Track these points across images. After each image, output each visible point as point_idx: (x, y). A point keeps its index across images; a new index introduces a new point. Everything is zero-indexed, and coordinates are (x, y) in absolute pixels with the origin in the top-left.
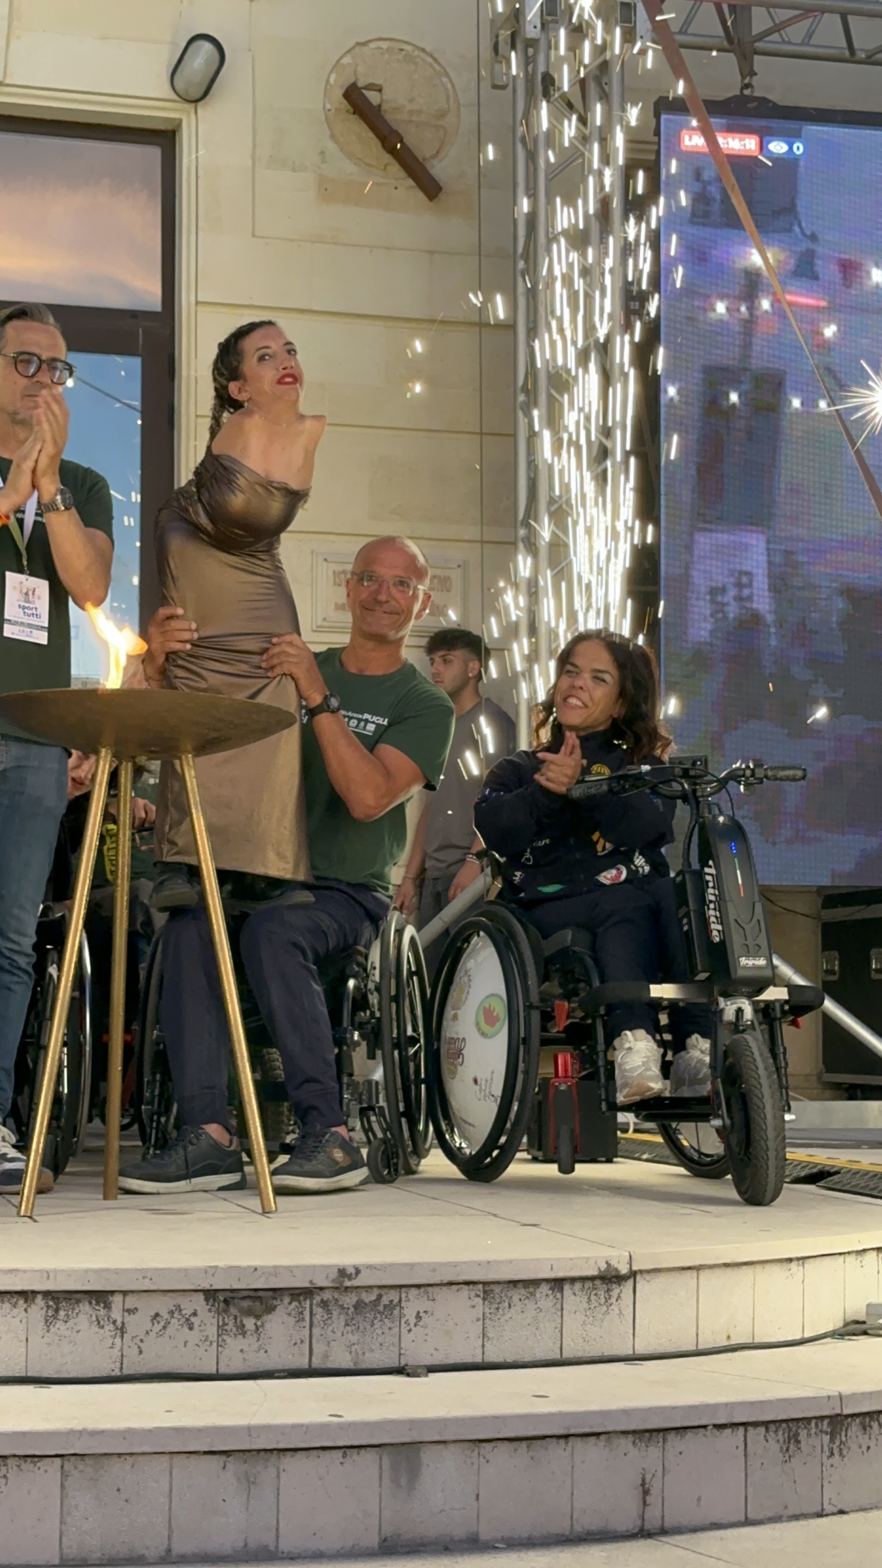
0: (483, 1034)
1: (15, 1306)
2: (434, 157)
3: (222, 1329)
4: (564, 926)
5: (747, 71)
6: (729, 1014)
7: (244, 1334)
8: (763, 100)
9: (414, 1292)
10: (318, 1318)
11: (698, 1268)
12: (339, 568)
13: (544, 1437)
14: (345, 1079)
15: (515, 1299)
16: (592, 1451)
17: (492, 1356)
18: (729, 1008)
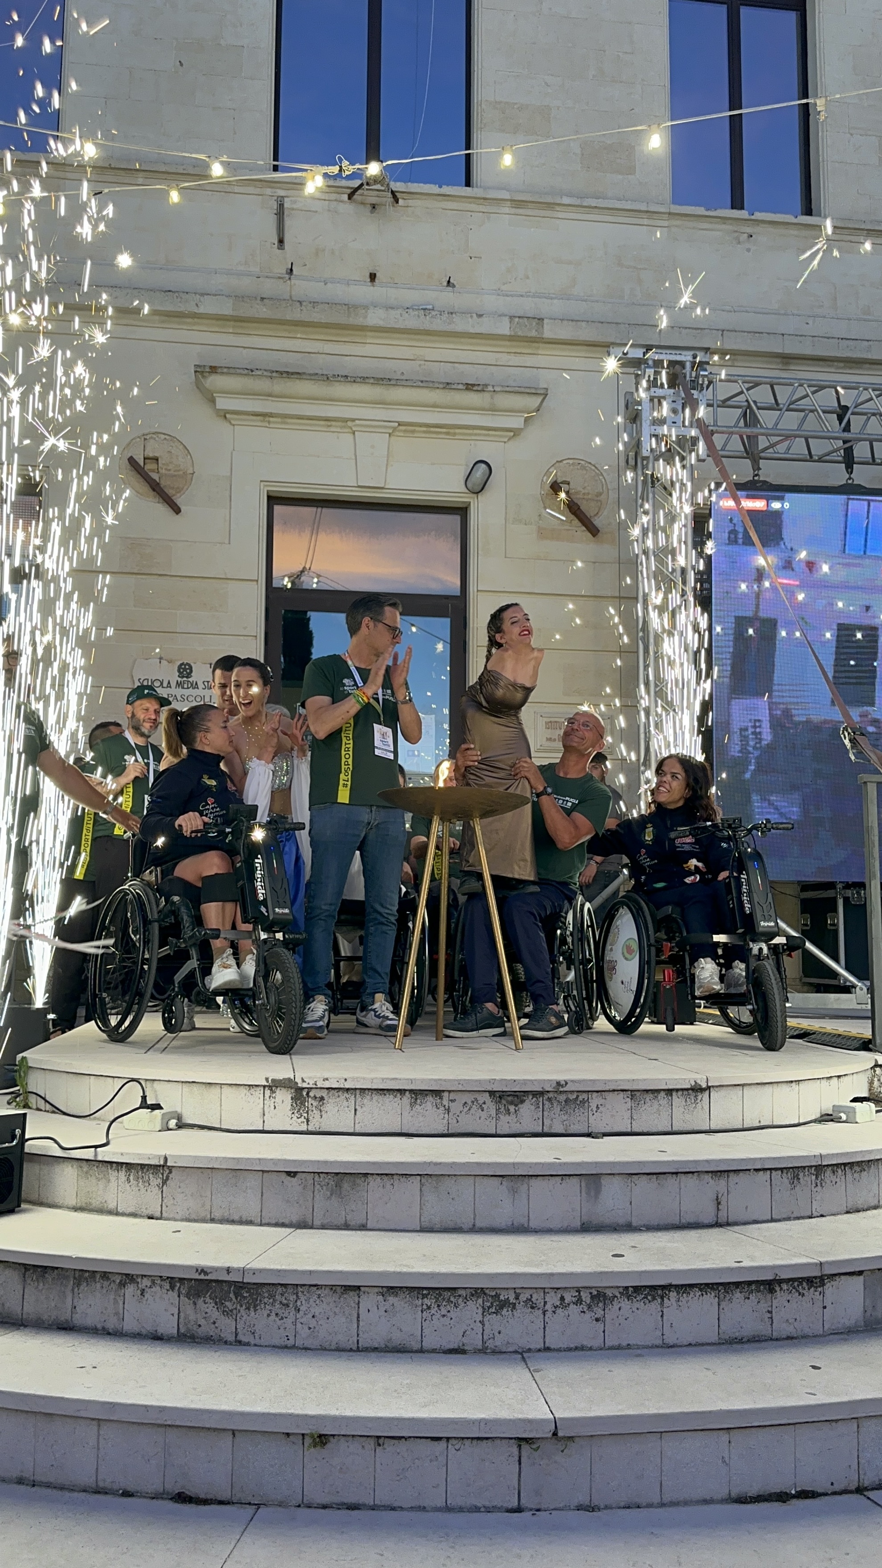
0: (626, 959)
1: (395, 1096)
2: (595, 515)
3: (498, 1111)
4: (667, 904)
5: (756, 467)
6: (755, 951)
7: (509, 1114)
8: (765, 482)
9: (595, 1094)
10: (546, 1106)
11: (743, 1085)
12: (549, 720)
13: (665, 1173)
14: (556, 981)
15: (648, 1099)
16: (690, 1181)
17: (636, 1129)
18: (755, 948)
